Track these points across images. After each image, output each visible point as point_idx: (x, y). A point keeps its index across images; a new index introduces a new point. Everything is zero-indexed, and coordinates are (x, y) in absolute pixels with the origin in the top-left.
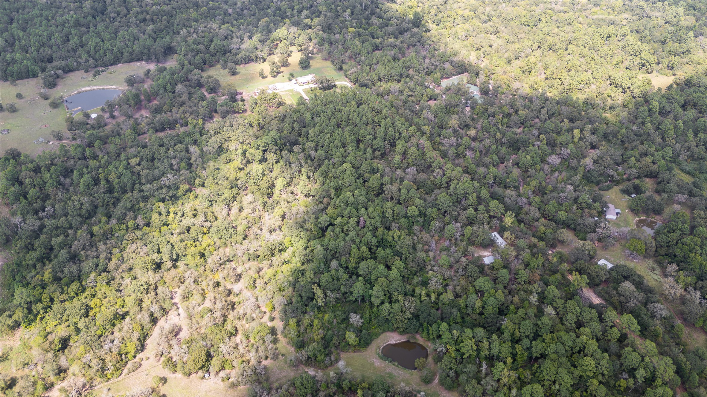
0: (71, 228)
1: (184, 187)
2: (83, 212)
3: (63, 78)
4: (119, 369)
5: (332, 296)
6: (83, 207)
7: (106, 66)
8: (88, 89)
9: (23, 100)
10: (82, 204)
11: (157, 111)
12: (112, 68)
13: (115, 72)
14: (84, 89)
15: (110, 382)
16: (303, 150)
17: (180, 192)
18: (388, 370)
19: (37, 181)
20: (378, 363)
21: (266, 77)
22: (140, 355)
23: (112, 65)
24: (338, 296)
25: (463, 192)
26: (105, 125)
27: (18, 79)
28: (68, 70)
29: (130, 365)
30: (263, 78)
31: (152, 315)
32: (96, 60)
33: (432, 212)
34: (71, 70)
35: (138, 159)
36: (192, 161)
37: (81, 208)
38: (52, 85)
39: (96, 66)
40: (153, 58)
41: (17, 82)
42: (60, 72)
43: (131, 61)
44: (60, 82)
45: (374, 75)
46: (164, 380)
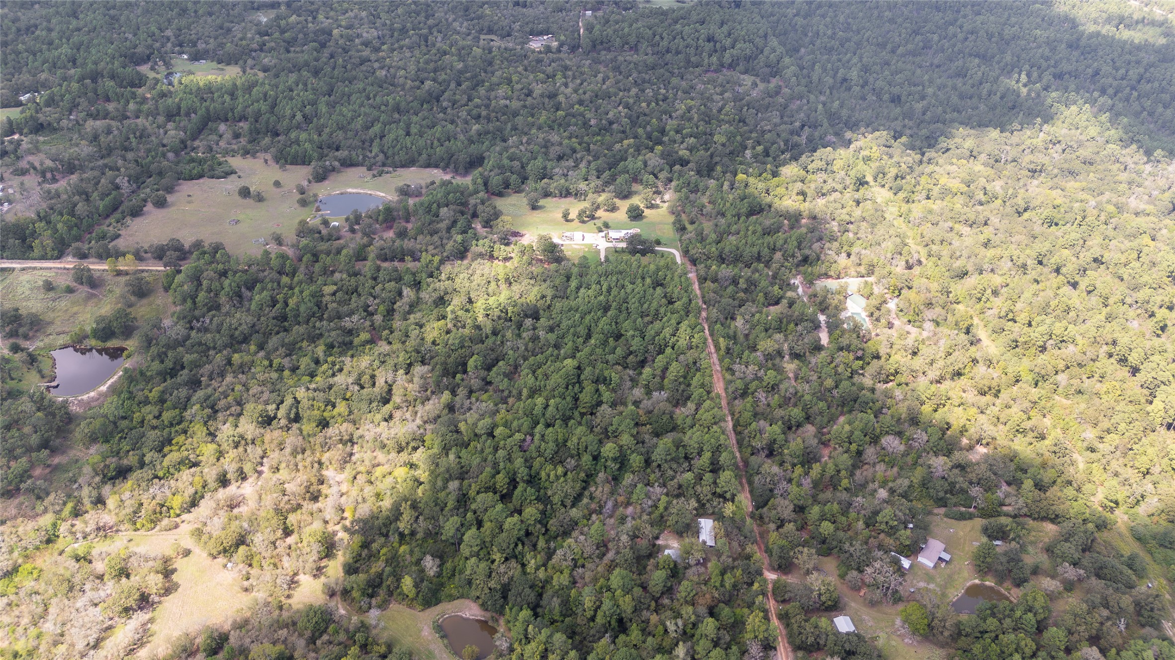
0: (214, 348)
1: (364, 336)
2: (237, 333)
3: (339, 172)
4: (154, 522)
5: (423, 525)
6: (240, 329)
7: (395, 166)
8: (354, 191)
9: (278, 190)
10: (240, 324)
11: (402, 234)
12: (400, 171)
13: (400, 176)
14: (350, 190)
15: (138, 533)
16: (534, 329)
17: (356, 341)
18: (432, 647)
19: (215, 285)
20: (427, 633)
21: (572, 220)
22: (185, 516)
23: (403, 166)
24: (430, 527)
25: (696, 446)
26: (338, 239)
27: (292, 164)
28: (348, 163)
29: (165, 522)
30: (567, 221)
31: (225, 474)
32: (387, 158)
33: (636, 460)
34: (352, 165)
35: (335, 288)
36: (395, 307)
37: (236, 329)
38: (321, 177)
39: (384, 165)
40: (452, 166)
41: (288, 167)
42: (337, 164)
43: (428, 166)
44: (333, 177)
45: (714, 249)
46: (187, 553)
